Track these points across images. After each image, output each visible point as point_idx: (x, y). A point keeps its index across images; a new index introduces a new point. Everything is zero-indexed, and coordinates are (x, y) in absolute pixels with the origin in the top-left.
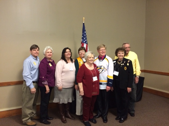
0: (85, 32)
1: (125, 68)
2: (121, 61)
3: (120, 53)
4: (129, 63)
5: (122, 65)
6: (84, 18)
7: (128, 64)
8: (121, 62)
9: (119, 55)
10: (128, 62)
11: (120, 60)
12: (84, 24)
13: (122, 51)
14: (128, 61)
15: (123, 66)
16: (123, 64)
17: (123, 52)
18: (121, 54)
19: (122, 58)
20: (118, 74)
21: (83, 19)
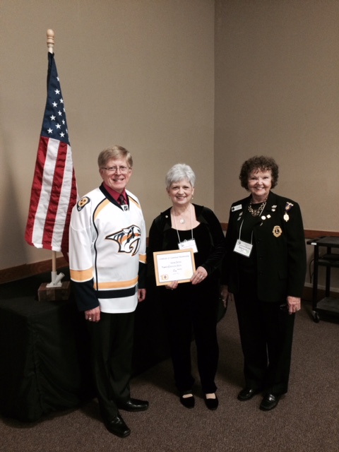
0: (57, 92)
1: (277, 231)
2: (259, 205)
3: (257, 175)
4: (289, 212)
5: (264, 218)
6: (51, 32)
7: (286, 217)
8: (262, 208)
9: (253, 183)
10: (285, 210)
11: (257, 202)
12: (51, 56)
13: (263, 170)
14: (286, 205)
15: (270, 224)
16: (269, 216)
17: (268, 174)
18: (261, 181)
19: (265, 194)
20: (250, 251)
21: (48, 36)
